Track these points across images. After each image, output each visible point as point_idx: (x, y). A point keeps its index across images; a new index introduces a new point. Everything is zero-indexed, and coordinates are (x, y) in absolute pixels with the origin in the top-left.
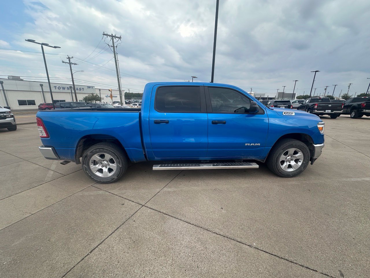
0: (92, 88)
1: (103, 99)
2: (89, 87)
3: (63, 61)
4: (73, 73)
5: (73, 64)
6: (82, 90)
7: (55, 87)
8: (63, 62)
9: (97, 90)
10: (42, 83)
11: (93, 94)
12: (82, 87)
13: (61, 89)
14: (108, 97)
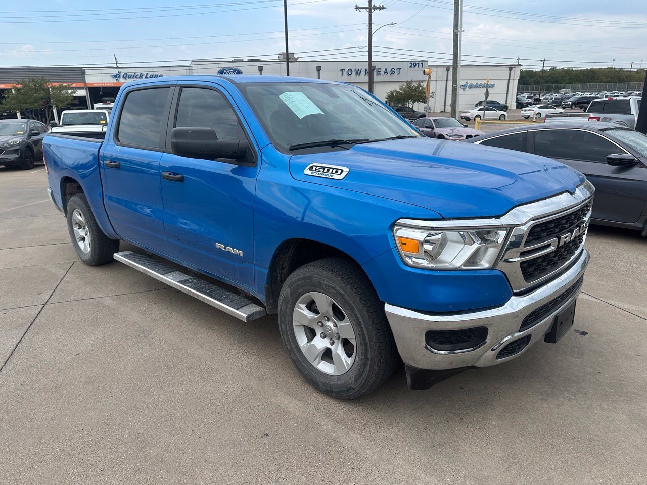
0: (420, 65)
1: (432, 97)
2: (414, 64)
3: (356, 5)
4: (373, 31)
5: (377, 8)
6: (396, 73)
7: (343, 70)
8: (357, 8)
9: (442, 69)
10: (320, 64)
11: (409, 83)
12: (396, 66)
13: (354, 73)
14: (467, 89)
